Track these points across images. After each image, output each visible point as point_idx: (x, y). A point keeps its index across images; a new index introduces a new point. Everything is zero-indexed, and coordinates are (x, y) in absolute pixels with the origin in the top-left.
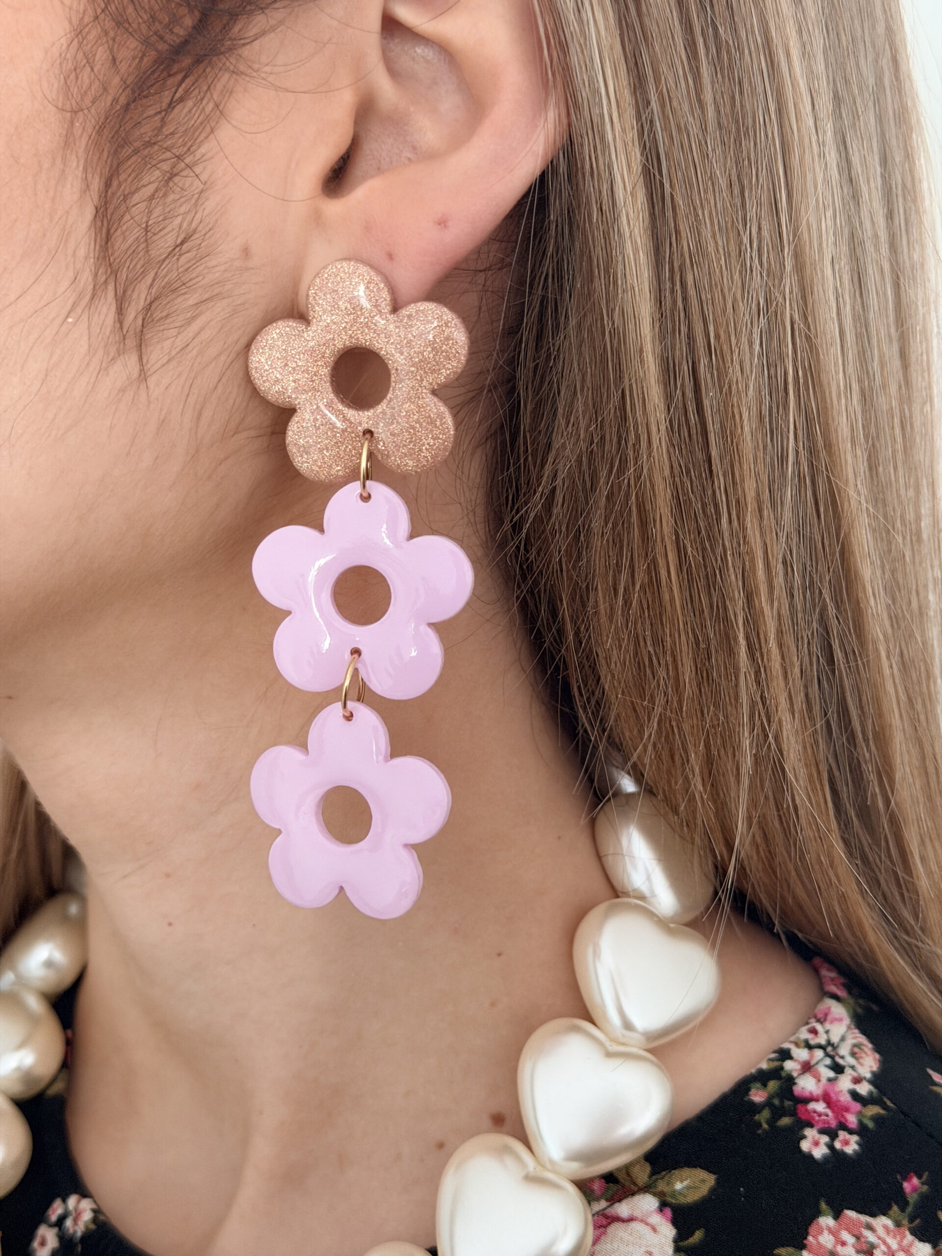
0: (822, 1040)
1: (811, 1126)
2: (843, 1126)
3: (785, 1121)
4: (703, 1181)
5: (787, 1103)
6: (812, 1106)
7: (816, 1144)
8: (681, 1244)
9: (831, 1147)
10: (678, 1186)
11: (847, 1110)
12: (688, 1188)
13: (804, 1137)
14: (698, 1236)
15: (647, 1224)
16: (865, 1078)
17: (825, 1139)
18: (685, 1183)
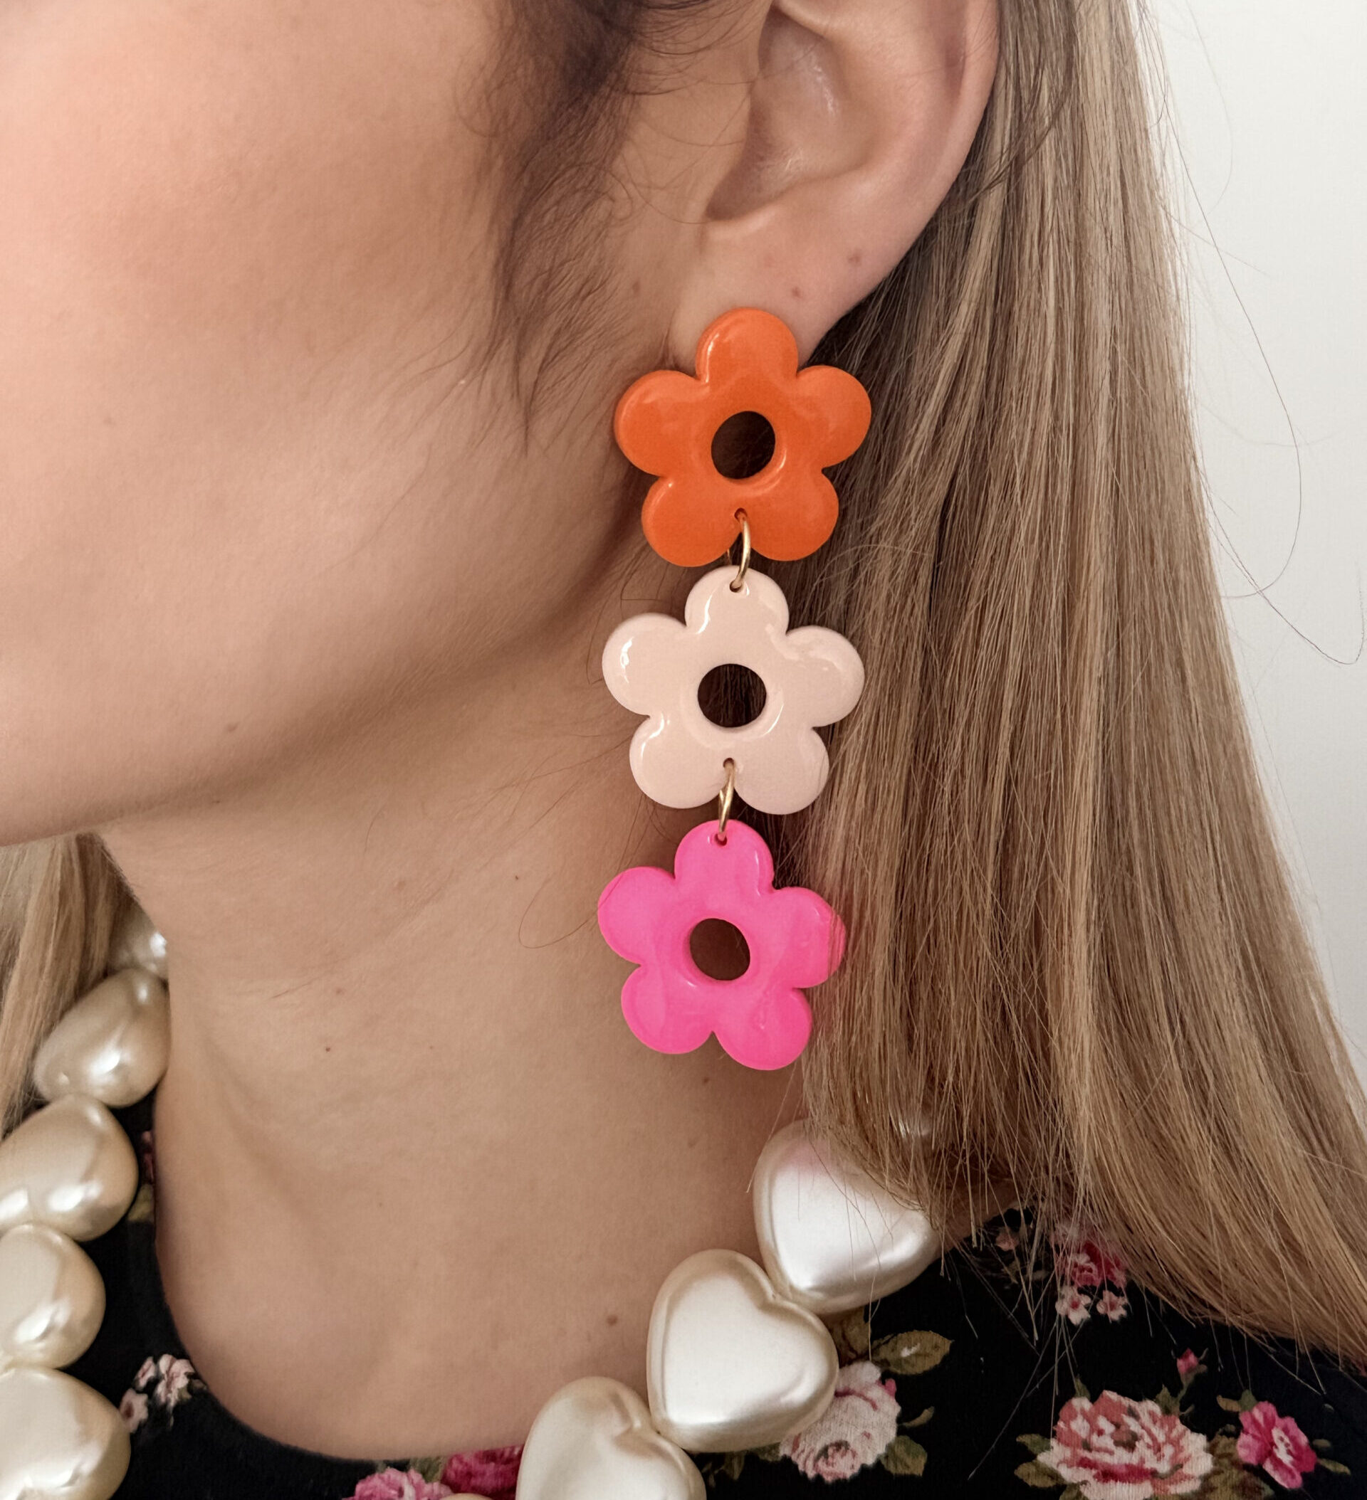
2: (1110, 1285)
13: (1061, 1297)
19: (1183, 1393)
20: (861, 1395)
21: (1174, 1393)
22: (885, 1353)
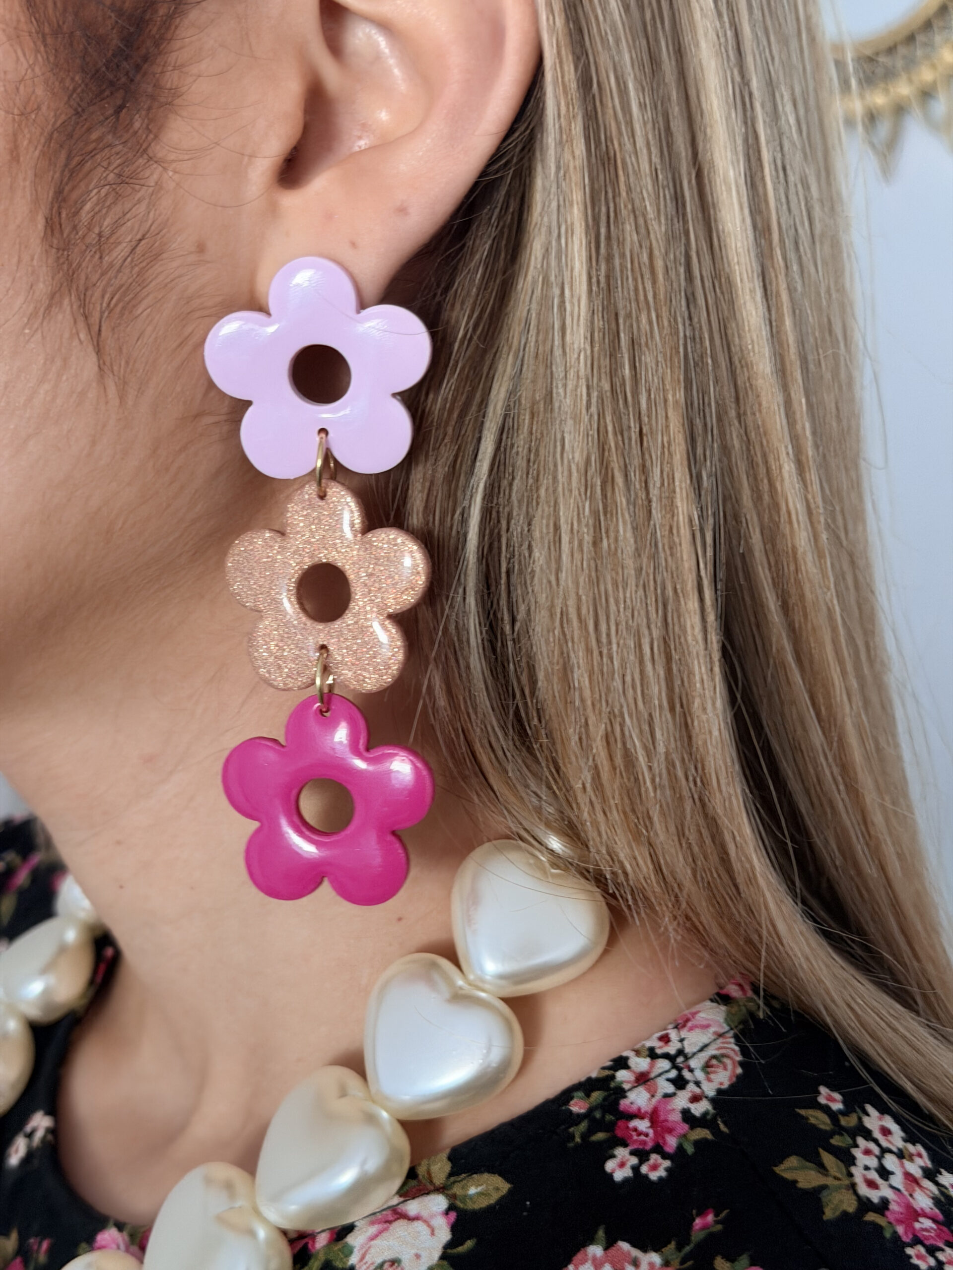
0: (672, 1049)
1: (625, 1145)
2: (658, 1149)
3: (600, 1136)
4: (497, 1189)
5: (609, 1117)
6: (635, 1123)
7: (622, 1165)
8: (449, 1251)
9: (636, 1169)
10: (472, 1191)
11: (670, 1131)
12: (480, 1194)
13: (613, 1156)
14: (469, 1244)
15: (429, 1226)
16: (706, 1097)
17: (634, 1160)
18: (479, 1189)
19: (687, 1249)
20: (426, 1222)
21: (679, 1248)
22: (457, 1190)
